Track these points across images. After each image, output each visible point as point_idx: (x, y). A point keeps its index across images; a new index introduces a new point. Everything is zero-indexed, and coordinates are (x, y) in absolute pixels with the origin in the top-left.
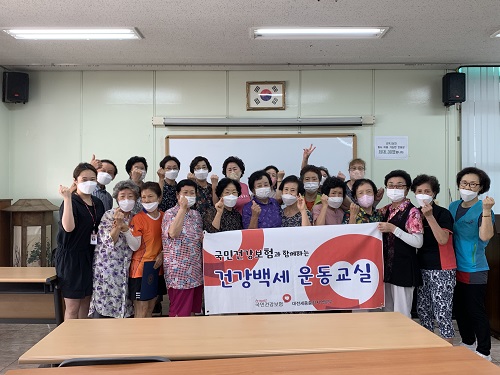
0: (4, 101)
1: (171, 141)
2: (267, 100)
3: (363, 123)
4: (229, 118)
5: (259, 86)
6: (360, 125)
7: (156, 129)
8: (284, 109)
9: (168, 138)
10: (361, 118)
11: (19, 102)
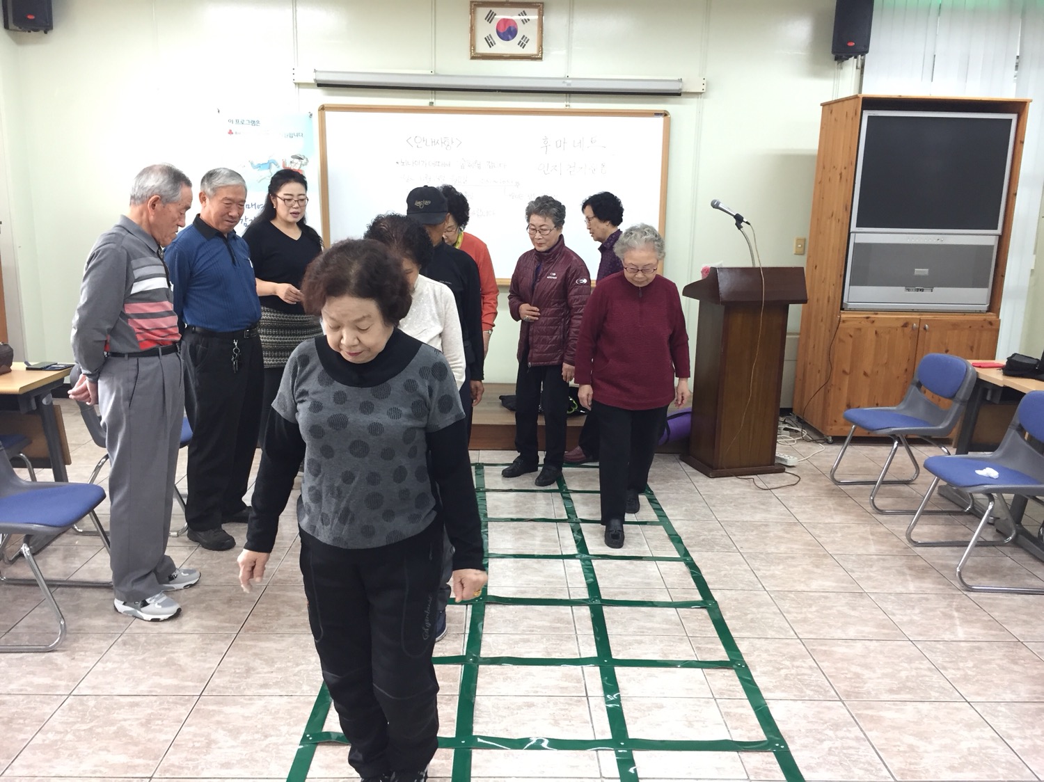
0: (6, 26)
1: (329, 115)
2: (508, 40)
3: (684, 90)
4: (436, 75)
5: (494, 10)
6: (678, 94)
7: (302, 90)
8: (541, 59)
9: (323, 108)
10: (680, 80)
11: (37, 31)
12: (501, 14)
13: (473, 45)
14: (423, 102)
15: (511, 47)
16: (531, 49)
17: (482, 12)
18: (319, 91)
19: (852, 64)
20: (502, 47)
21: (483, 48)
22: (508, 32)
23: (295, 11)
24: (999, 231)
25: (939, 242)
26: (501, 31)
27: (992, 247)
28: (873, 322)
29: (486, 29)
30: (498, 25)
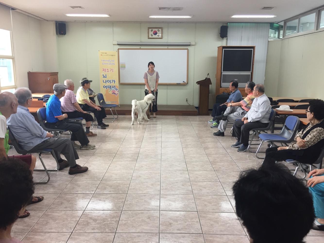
0: (57, 34)
1: (120, 50)
2: (155, 35)
4: (141, 42)
5: (153, 29)
6: (190, 45)
7: (114, 46)
8: (162, 38)
9: (118, 49)
10: (190, 42)
11: (63, 35)
12: (154, 30)
13: (148, 36)
14: (138, 47)
15: (156, 36)
16: (160, 37)
17: (150, 30)
18: (118, 46)
19: (225, 39)
20: (154, 36)
21: (150, 37)
22: (155, 33)
23: (113, 29)
24: (251, 72)
25: (239, 74)
26: (154, 33)
27: (250, 75)
28: (227, 90)
29: (151, 33)
30: (153, 32)
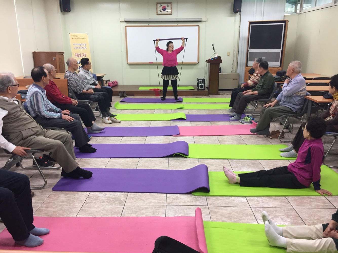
0: (61, 11)
1: (127, 28)
3: (202, 20)
4: (150, 19)
5: (162, 4)
7: (121, 23)
8: (172, 14)
10: (201, 18)
11: (67, 12)
14: (147, 24)
15: (165, 12)
16: (169, 13)
17: (159, 5)
18: (125, 23)
19: (238, 14)
21: (159, 13)
23: (120, 5)
30: (162, 8)
